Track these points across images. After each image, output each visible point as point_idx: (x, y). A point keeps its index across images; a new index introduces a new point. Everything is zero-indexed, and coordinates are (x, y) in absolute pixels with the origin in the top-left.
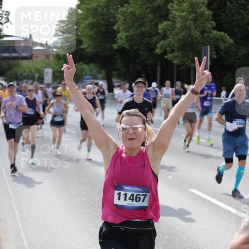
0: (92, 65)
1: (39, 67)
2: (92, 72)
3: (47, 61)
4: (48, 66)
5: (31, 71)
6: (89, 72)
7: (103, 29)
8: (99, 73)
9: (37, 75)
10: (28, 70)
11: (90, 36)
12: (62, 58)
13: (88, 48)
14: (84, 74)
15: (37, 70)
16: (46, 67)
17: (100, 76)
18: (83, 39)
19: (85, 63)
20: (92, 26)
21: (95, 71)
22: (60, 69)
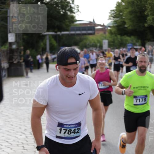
0: (132, 37)
1: (99, 39)
3: (104, 35)
4: (105, 38)
5: (94, 42)
6: (131, 42)
7: (138, 14)
8: (137, 42)
9: (98, 45)
10: (93, 41)
11: (130, 19)
12: (113, 33)
13: (129, 26)
14: (127, 42)
15: (99, 42)
16: (104, 39)
17: (138, 44)
18: (126, 21)
19: (128, 36)
20: (131, 13)
21: (134, 41)
22: (112, 41)
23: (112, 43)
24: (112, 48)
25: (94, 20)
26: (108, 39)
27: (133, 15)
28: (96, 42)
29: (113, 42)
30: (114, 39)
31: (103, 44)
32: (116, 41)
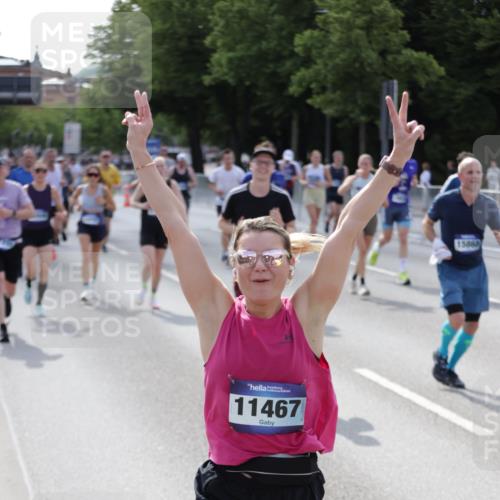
0: (161, 117)
1: (53, 120)
2: (160, 130)
3: (70, 108)
4: (72, 116)
5: (36, 129)
6: (155, 132)
7: (183, 44)
8: (174, 132)
9: (50, 137)
10: (31, 126)
11: (155, 59)
15: (51, 127)
16: (67, 120)
17: (176, 139)
20: (159, 38)
21: (166, 130)
22: (96, 125)
23: (94, 135)
24: (92, 149)
25: (37, 57)
26: (80, 121)
27: (166, 46)
28: (43, 127)
29: (99, 130)
30: (100, 122)
31: (66, 135)
32: (107, 129)
